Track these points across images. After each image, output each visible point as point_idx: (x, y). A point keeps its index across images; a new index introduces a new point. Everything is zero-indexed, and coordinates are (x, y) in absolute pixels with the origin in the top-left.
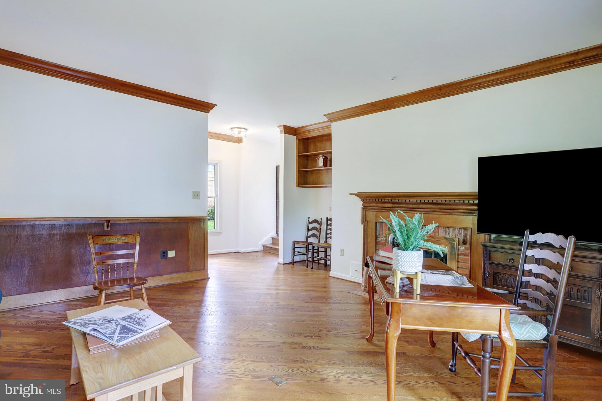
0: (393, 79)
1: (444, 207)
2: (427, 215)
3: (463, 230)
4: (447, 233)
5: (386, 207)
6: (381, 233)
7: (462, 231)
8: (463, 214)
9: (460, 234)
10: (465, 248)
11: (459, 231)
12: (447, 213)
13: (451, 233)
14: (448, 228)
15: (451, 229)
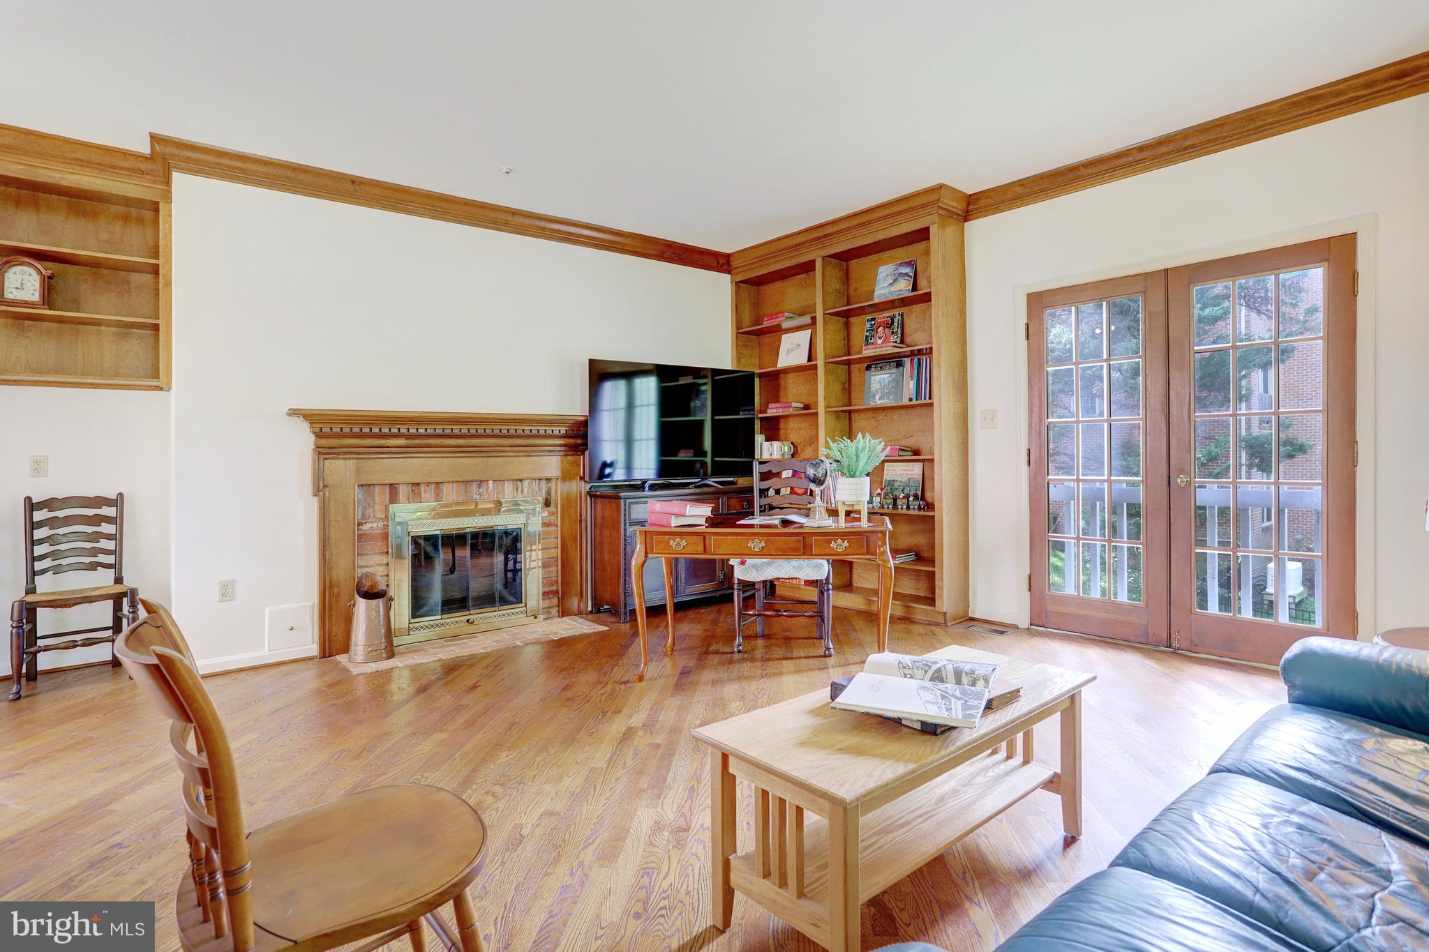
0: (508, 173)
1: (519, 441)
2: (485, 459)
3: (544, 481)
4: (520, 490)
5: (388, 447)
6: (370, 511)
7: (543, 483)
8: (547, 453)
9: (540, 489)
10: (549, 512)
11: (539, 484)
12: (524, 454)
13: (525, 490)
14: (521, 480)
15: (526, 483)
